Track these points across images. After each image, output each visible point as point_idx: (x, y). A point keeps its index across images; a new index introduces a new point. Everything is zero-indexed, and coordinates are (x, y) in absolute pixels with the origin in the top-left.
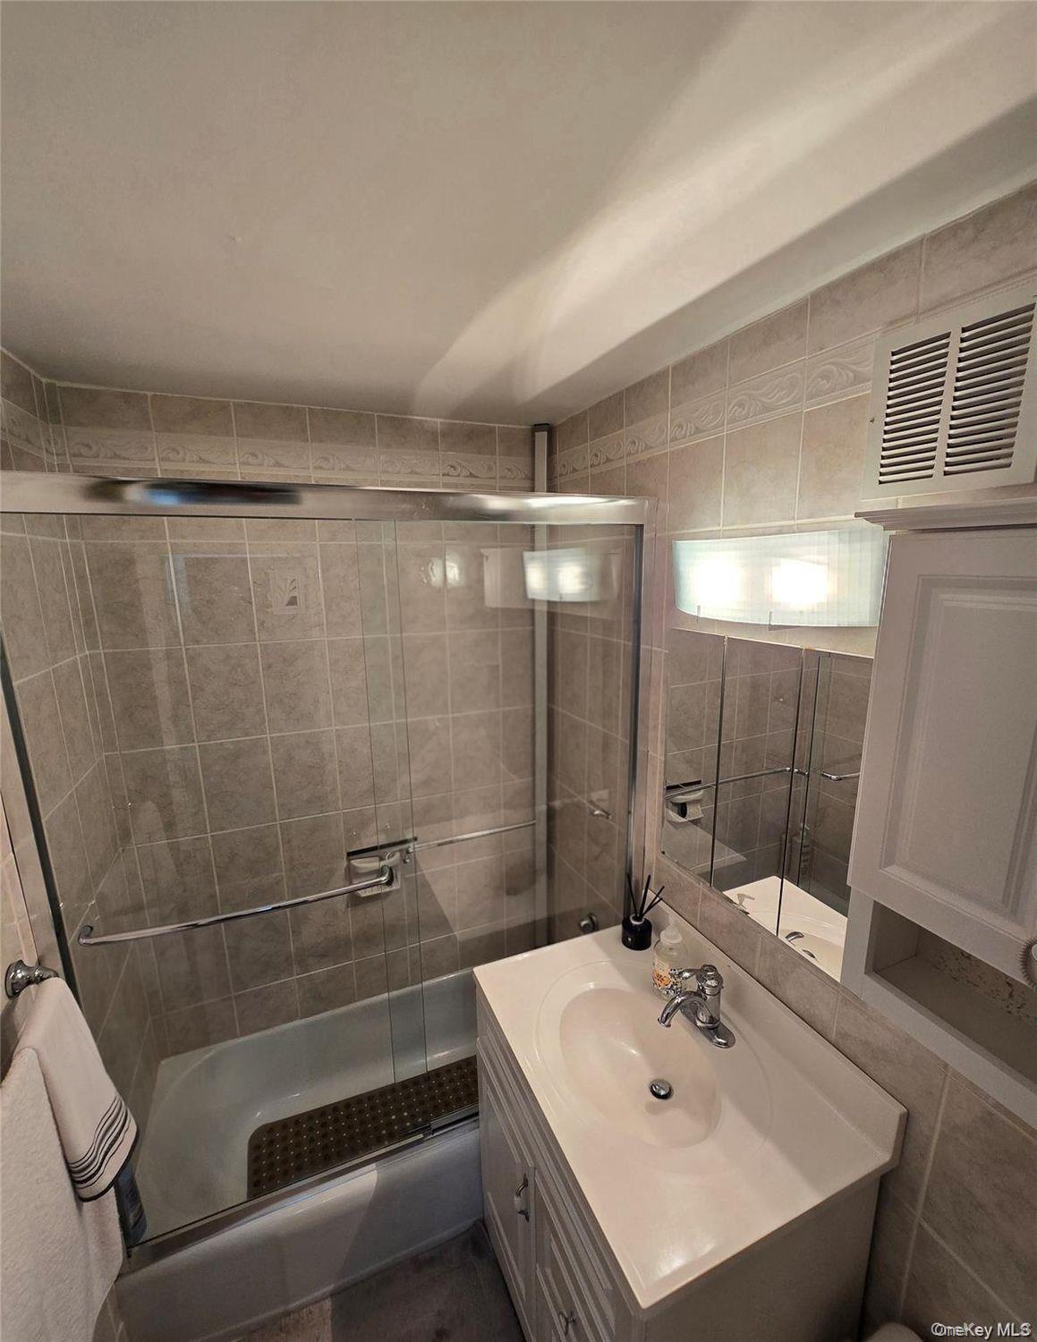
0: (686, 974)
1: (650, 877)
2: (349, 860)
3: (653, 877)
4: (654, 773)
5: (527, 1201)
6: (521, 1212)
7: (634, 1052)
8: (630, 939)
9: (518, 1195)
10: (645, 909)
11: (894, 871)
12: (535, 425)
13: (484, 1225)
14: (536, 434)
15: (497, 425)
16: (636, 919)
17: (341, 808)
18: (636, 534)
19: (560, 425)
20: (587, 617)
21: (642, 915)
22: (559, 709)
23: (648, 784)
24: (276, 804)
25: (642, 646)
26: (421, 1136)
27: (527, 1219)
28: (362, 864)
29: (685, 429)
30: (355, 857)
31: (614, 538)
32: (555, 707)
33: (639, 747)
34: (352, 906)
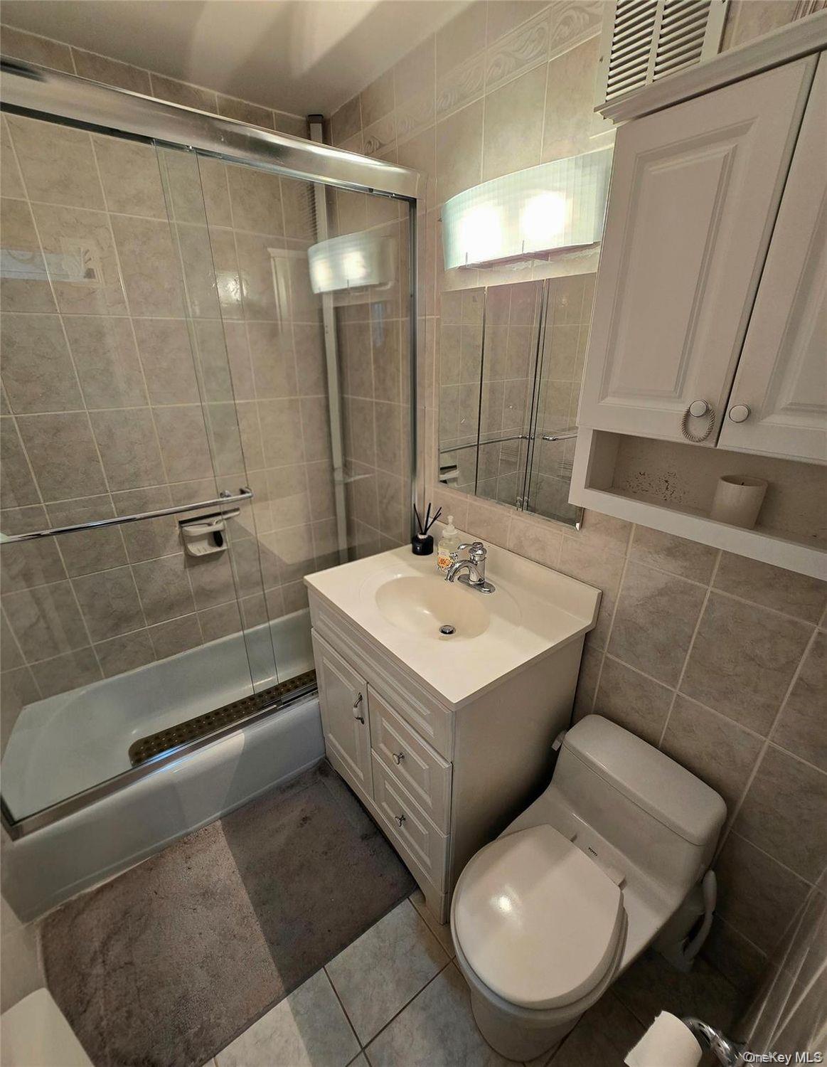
0: (463, 547)
1: (430, 504)
2: (181, 527)
3: (432, 504)
4: (431, 424)
5: (362, 711)
6: (358, 718)
7: (427, 612)
8: (418, 548)
9: (356, 706)
10: (429, 525)
11: (609, 400)
12: (309, 116)
13: (328, 760)
14: (311, 125)
15: (274, 111)
16: (422, 534)
17: (168, 482)
18: (410, 215)
19: (334, 116)
20: (368, 304)
21: (427, 529)
22: (349, 396)
23: (426, 435)
24: (105, 476)
25: (418, 318)
26: (275, 706)
27: (363, 722)
28: (194, 530)
29: (449, 97)
30: (186, 524)
31: (390, 223)
32: (346, 396)
33: (419, 407)
34: (189, 567)
